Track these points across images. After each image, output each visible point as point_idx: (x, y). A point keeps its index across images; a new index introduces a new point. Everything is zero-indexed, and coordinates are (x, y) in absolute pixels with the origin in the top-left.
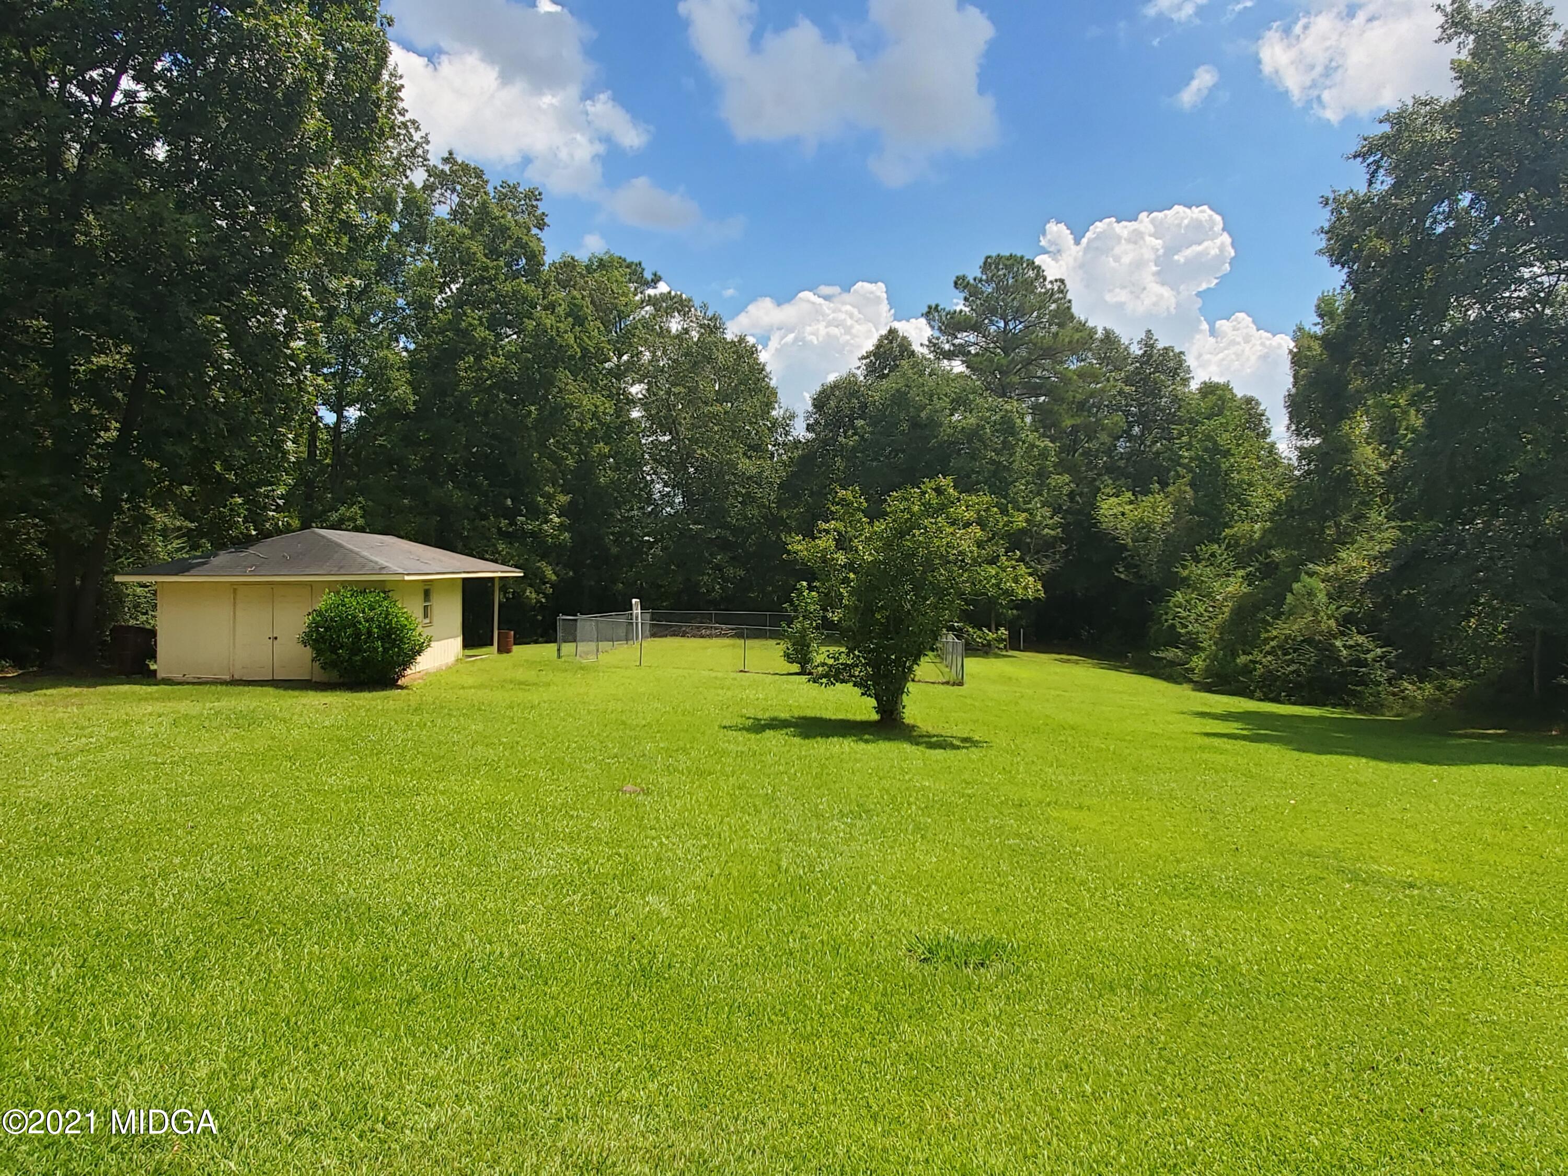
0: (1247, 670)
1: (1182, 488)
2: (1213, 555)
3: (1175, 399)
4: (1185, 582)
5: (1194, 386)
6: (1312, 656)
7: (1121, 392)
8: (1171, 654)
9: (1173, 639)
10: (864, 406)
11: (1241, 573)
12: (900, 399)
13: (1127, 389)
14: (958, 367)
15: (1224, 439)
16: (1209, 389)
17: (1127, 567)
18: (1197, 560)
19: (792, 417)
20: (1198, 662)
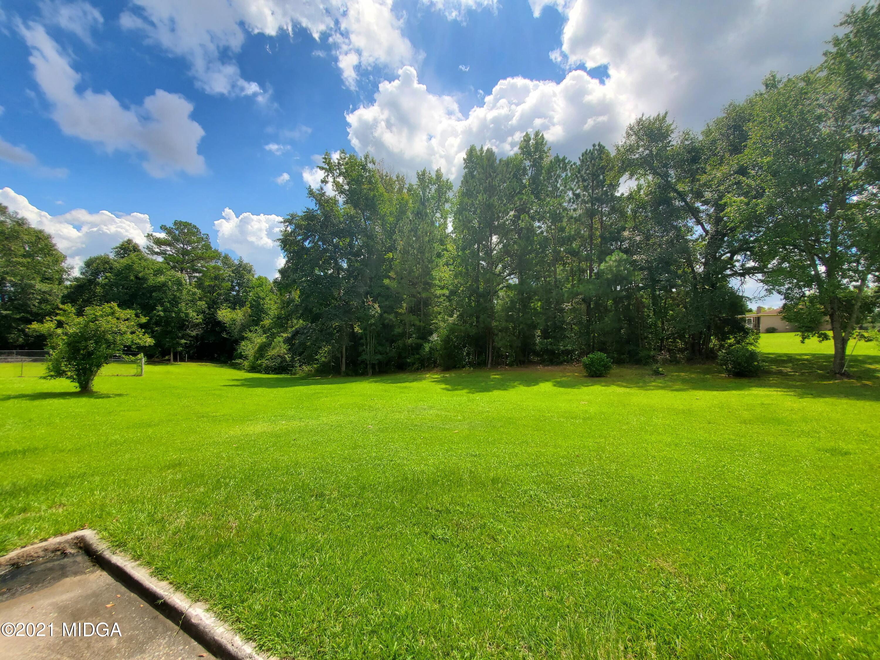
0: (260, 365)
1: (247, 309)
2: (256, 330)
3: (248, 280)
4: (246, 338)
5: (256, 276)
6: (279, 360)
7: (230, 276)
8: (239, 361)
9: (241, 356)
10: (111, 268)
11: (265, 335)
12: (129, 268)
13: (232, 275)
14: (160, 259)
15: (262, 295)
16: (260, 278)
17: (227, 334)
18: (251, 331)
19: (72, 268)
20: (246, 363)
